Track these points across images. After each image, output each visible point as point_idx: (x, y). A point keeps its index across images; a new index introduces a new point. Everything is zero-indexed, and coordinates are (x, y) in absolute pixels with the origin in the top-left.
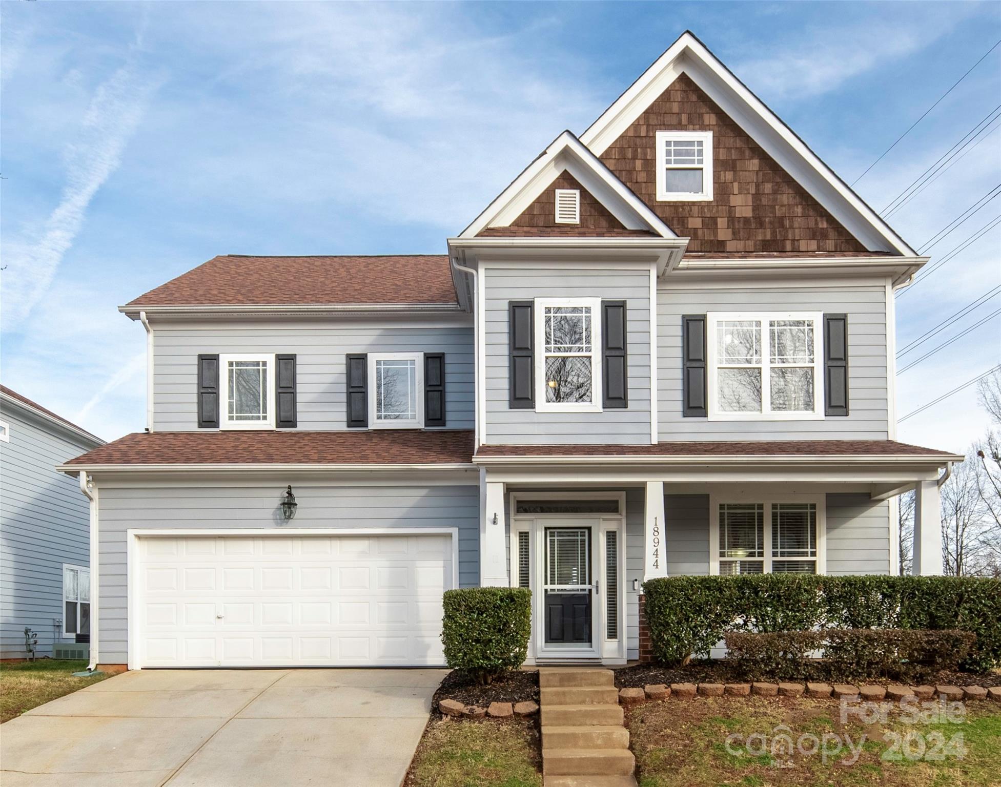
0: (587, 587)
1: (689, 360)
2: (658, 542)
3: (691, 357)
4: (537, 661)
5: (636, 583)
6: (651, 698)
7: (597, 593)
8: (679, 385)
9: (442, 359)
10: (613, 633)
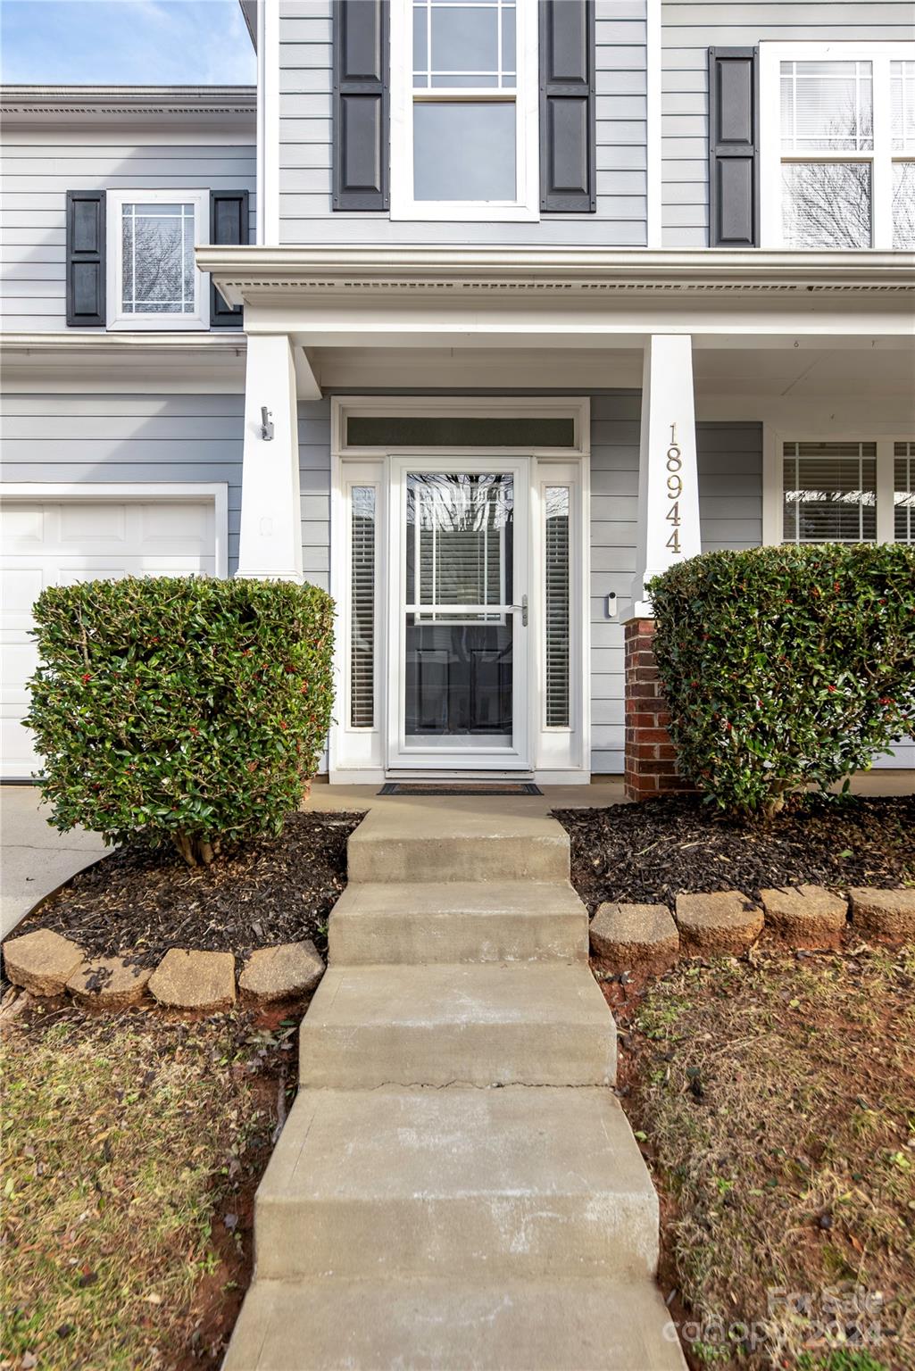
0: (503, 609)
1: (720, 141)
2: (680, 488)
3: (724, 137)
4: (389, 775)
5: (612, 602)
6: (698, 945)
7: (525, 624)
8: (700, 194)
9: (244, 203)
10: (559, 713)
